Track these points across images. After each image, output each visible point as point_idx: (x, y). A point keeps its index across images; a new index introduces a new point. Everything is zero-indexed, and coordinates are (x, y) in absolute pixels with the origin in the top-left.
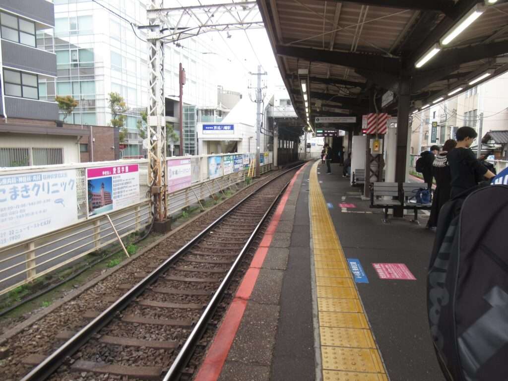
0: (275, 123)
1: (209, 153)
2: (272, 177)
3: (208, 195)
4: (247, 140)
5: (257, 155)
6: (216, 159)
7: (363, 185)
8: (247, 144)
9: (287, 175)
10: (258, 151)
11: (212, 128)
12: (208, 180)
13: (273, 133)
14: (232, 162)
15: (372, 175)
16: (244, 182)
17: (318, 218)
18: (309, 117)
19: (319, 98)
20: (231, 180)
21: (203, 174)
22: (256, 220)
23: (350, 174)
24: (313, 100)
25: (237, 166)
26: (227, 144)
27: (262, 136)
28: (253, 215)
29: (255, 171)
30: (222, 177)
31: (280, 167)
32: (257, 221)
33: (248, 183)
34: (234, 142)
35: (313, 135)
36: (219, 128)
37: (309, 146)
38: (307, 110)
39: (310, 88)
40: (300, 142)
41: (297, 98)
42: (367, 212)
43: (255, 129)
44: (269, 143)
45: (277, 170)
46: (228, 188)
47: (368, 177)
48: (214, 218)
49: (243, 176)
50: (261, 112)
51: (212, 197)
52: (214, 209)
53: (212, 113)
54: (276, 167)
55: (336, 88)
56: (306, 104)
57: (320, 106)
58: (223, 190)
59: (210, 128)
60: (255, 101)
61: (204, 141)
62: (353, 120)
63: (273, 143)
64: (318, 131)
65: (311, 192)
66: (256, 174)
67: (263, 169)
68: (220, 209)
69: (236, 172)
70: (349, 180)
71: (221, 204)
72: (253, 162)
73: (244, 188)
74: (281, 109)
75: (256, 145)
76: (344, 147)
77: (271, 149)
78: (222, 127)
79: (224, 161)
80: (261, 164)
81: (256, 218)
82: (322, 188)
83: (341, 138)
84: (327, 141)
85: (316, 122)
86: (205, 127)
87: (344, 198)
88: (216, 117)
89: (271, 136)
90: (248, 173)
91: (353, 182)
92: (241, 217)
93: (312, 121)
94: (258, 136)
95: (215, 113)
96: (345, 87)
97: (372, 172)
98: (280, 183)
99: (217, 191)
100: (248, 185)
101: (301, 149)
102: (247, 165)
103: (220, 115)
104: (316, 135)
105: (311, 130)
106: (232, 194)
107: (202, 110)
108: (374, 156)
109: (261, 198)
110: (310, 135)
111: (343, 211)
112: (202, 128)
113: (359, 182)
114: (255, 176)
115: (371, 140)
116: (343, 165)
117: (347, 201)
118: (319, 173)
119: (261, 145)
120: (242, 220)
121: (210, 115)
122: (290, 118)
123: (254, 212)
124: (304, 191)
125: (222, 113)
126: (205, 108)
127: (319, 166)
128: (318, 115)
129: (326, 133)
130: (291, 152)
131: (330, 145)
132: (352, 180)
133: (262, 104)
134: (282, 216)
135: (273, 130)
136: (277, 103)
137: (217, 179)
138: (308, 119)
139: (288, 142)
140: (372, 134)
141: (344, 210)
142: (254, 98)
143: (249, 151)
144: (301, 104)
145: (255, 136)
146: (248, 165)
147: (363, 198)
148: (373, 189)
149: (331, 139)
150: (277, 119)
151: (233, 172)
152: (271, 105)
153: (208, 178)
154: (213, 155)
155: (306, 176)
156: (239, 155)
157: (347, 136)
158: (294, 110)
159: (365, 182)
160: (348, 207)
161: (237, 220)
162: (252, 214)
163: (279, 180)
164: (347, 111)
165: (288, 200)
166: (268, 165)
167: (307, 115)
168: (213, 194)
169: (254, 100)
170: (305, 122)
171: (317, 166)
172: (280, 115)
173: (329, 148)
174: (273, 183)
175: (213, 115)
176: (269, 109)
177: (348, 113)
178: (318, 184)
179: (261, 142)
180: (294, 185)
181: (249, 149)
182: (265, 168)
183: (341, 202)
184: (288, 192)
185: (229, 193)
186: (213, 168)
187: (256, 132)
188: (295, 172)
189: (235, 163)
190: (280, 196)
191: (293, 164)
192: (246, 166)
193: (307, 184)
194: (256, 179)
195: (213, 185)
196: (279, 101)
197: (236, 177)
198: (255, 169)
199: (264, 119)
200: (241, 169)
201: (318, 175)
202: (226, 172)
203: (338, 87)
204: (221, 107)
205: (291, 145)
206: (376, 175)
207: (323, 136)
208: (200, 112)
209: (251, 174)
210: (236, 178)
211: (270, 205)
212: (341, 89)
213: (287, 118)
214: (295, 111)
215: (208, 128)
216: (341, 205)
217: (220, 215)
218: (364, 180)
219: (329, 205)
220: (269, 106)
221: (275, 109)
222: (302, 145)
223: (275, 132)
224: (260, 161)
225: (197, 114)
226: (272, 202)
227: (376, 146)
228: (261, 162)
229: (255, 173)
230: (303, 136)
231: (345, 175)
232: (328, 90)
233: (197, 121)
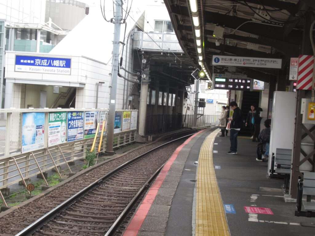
0: (144, 61)
1: (23, 105)
2: (134, 153)
3: (17, 181)
4: (94, 88)
5: (109, 114)
6: (35, 118)
7: (288, 176)
8: (94, 93)
9: (162, 153)
10: (112, 106)
11: (32, 62)
12: (19, 153)
13: (140, 78)
14: (64, 123)
15: (303, 161)
16: (82, 160)
17: (206, 228)
18: (202, 54)
19: (221, 24)
20: (61, 156)
21: (12, 143)
22: (100, 229)
23: (268, 156)
24: (209, 27)
25: (72, 132)
26: (57, 91)
27: (120, 81)
28: (96, 220)
29: (105, 142)
30: (45, 149)
31: (150, 138)
32: (102, 231)
33: (91, 163)
34: (70, 88)
35: (209, 85)
36: (45, 62)
37: (202, 103)
38: (198, 43)
39: (204, 6)
40: (186, 95)
41: (182, 21)
42: (291, 224)
43: (109, 68)
44: (132, 95)
45: (144, 143)
46: (54, 171)
47: (297, 163)
48: (25, 223)
49: (82, 150)
50: (121, 40)
51: (24, 185)
52: (25, 206)
53: (33, 36)
54: (142, 137)
55: (247, 9)
56: (198, 33)
57: (221, 37)
58: (44, 174)
59: (29, 61)
60: (112, 21)
61: (15, 84)
62: (276, 64)
63: (139, 96)
64: (217, 80)
65: (198, 184)
66: (106, 148)
67: (119, 139)
68: (37, 207)
69: (71, 142)
70: (267, 166)
71: (40, 198)
72: (101, 126)
73: (82, 172)
74: (156, 37)
75: (109, 96)
76: (261, 110)
77: (134, 104)
78: (50, 61)
79: (50, 122)
80: (117, 131)
81: (100, 225)
82: (218, 178)
83: (257, 94)
84: (233, 98)
85: (214, 63)
86: (19, 60)
87: (254, 197)
88: (41, 42)
89: (136, 83)
90: (91, 145)
91: (273, 171)
92: (75, 223)
93: (207, 61)
94: (114, 81)
95: (39, 35)
96: (264, 9)
97: (305, 154)
98: (146, 166)
99: (34, 175)
100: (91, 167)
101: (188, 108)
102: (92, 130)
103: (48, 40)
104: (214, 86)
105: (205, 76)
106: (60, 181)
107: (16, 29)
108: (308, 127)
109: (112, 191)
110: (204, 84)
111: (250, 220)
112: (14, 61)
113: (282, 171)
114: (104, 151)
115: (304, 100)
116: (259, 140)
117: (259, 203)
118: (215, 152)
119: (117, 96)
120: (75, 228)
121: (31, 39)
122: (171, 53)
123: (98, 216)
124: (188, 181)
125: (51, 37)
126: (22, 26)
127: (216, 140)
128: (219, 51)
129: (231, 83)
130: (171, 113)
131: (239, 104)
132: (270, 168)
133: (123, 26)
134: (144, 223)
135: (140, 72)
136: (149, 27)
137: (34, 152)
138: (201, 58)
139: (165, 94)
140: (306, 90)
141: (253, 218)
142: (110, 15)
143: (96, 108)
144: (188, 32)
145: (108, 80)
146: (93, 132)
147: (288, 198)
148: (302, 184)
149: (240, 93)
150: (149, 54)
151: (65, 142)
152: (139, 29)
153: (19, 150)
154: (31, 109)
155: (194, 155)
156: (77, 112)
157: (268, 90)
158: (178, 41)
159: (291, 172)
160: (260, 212)
161: (66, 228)
162: (93, 218)
163: (146, 160)
164: (267, 49)
165: (158, 196)
166: (128, 132)
167: (199, 51)
168: (26, 180)
169: (109, 19)
170: (196, 61)
171: (213, 140)
172: (154, 47)
173: (237, 110)
174: (135, 166)
175: (36, 39)
176: (136, 34)
177: (268, 52)
178: (212, 171)
179: (118, 91)
180: (171, 170)
181: (97, 103)
182: (122, 138)
183: (249, 204)
184: (160, 182)
185: (56, 179)
186: (28, 133)
187: (110, 74)
188: (176, 148)
189: (69, 127)
190: (146, 189)
191: (171, 133)
192: (90, 132)
193: (194, 169)
194: (106, 157)
195: (27, 162)
196: (153, 24)
197: (69, 151)
198: (105, 139)
199: (125, 54)
200: (80, 137)
201: (214, 155)
202: (51, 141)
203: (250, 7)
204: (50, 25)
205: (171, 100)
206: (310, 160)
207: (226, 88)
208: (12, 33)
209: (98, 147)
210: (70, 154)
211: (126, 204)
212: (257, 11)
213: (165, 54)
214: (180, 43)
215: (25, 61)
216: (248, 209)
217: (36, 217)
218: (289, 168)
219: (229, 208)
220: (136, 30)
221: (145, 36)
222: (190, 101)
223: (144, 76)
224: (114, 126)
225: (7, 36)
226: (132, 197)
227: (312, 112)
228: (117, 127)
229: (104, 146)
230: (193, 86)
231: (260, 158)
232: (235, 11)
233: (6, 49)
